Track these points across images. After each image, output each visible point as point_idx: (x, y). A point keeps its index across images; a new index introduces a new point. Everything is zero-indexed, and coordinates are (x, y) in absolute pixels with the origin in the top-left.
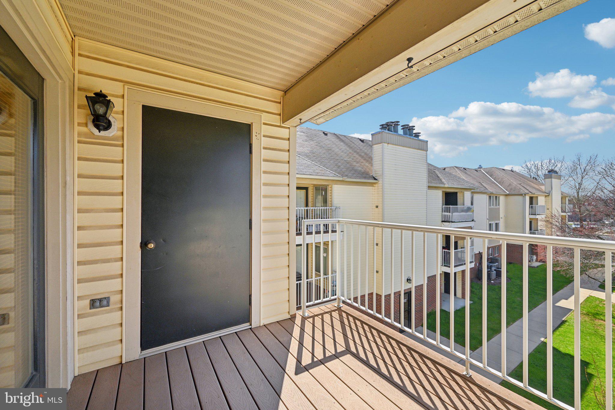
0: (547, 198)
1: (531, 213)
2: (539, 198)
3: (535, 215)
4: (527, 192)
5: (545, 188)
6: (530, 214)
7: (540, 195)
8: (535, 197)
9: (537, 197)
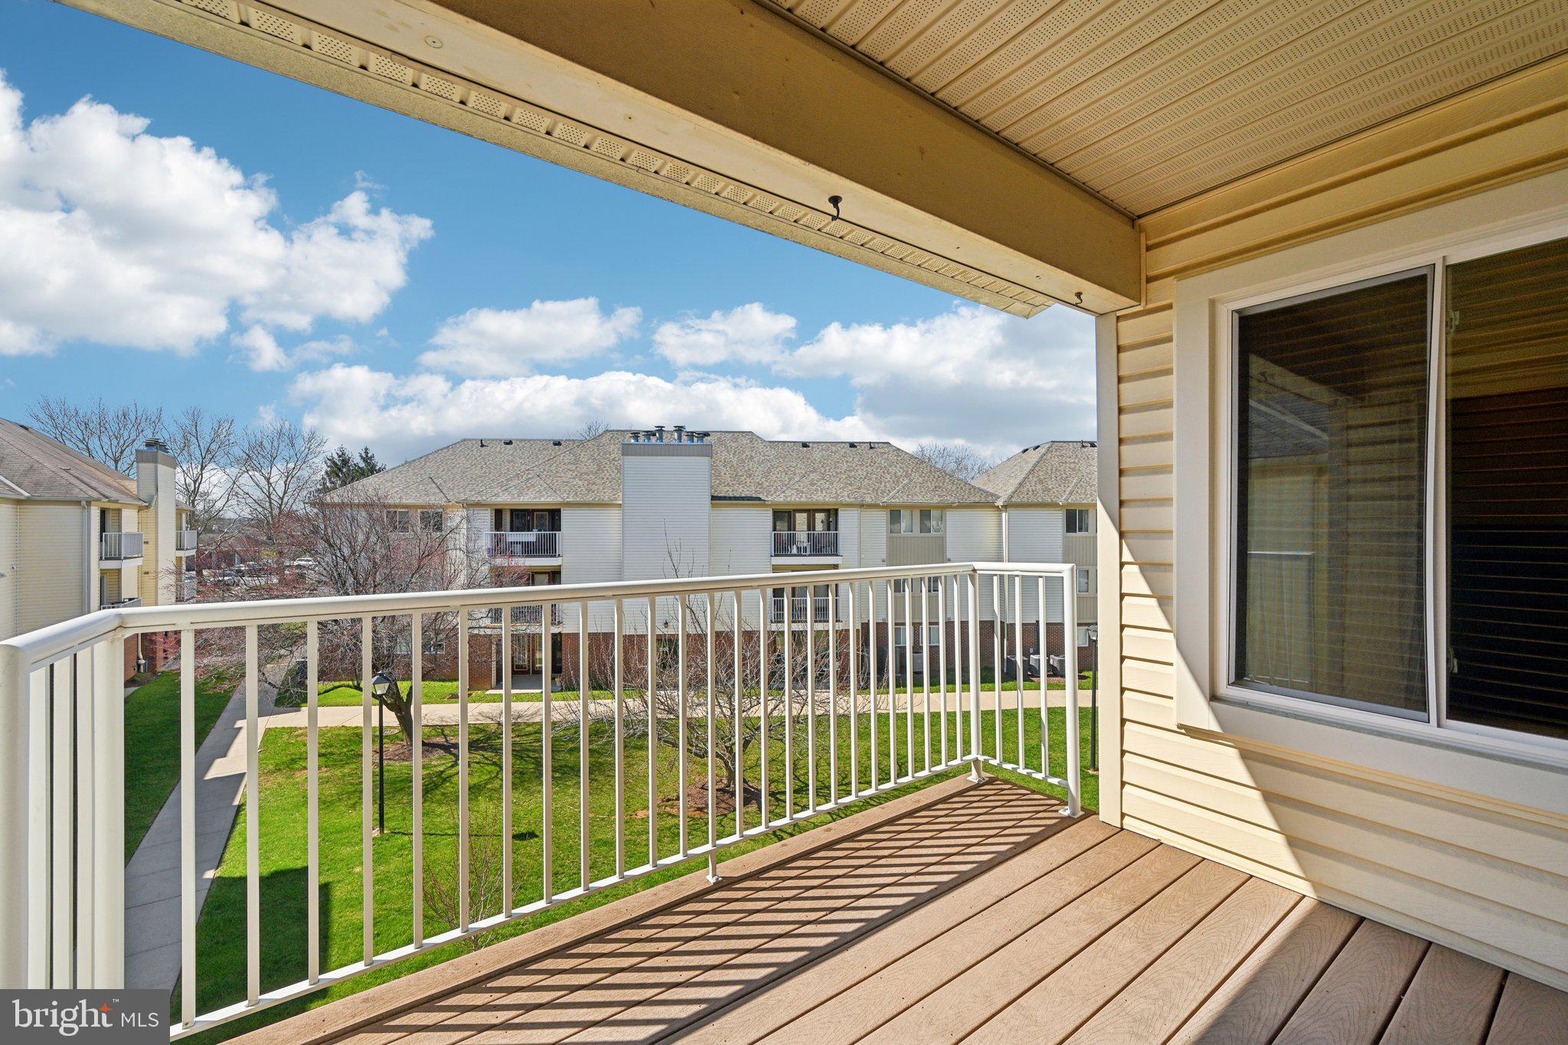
0: (143, 514)
1: (106, 554)
2: (125, 513)
3: (119, 559)
4: (95, 495)
5: (138, 486)
6: (101, 559)
7: (128, 505)
8: (113, 510)
9: (119, 511)
